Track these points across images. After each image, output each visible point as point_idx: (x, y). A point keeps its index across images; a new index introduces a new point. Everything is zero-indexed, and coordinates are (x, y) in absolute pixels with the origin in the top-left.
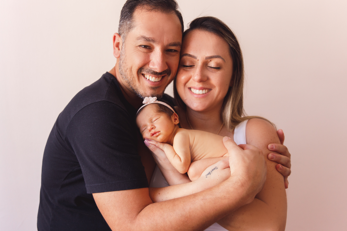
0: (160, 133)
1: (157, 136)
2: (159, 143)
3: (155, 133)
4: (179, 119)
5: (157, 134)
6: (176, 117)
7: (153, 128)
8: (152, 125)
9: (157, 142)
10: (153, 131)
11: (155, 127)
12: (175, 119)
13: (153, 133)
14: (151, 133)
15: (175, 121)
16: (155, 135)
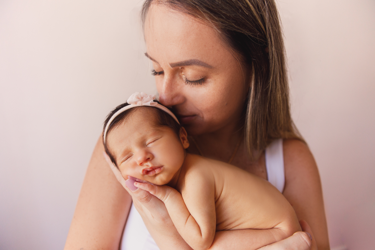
0: (162, 168)
1: (156, 175)
2: (157, 187)
3: (153, 169)
4: (188, 138)
5: (157, 171)
6: (184, 135)
7: (149, 158)
8: (147, 152)
9: (153, 186)
10: (149, 165)
11: (153, 157)
12: (184, 139)
13: (148, 170)
14: (144, 170)
15: (183, 142)
16: (151, 174)
